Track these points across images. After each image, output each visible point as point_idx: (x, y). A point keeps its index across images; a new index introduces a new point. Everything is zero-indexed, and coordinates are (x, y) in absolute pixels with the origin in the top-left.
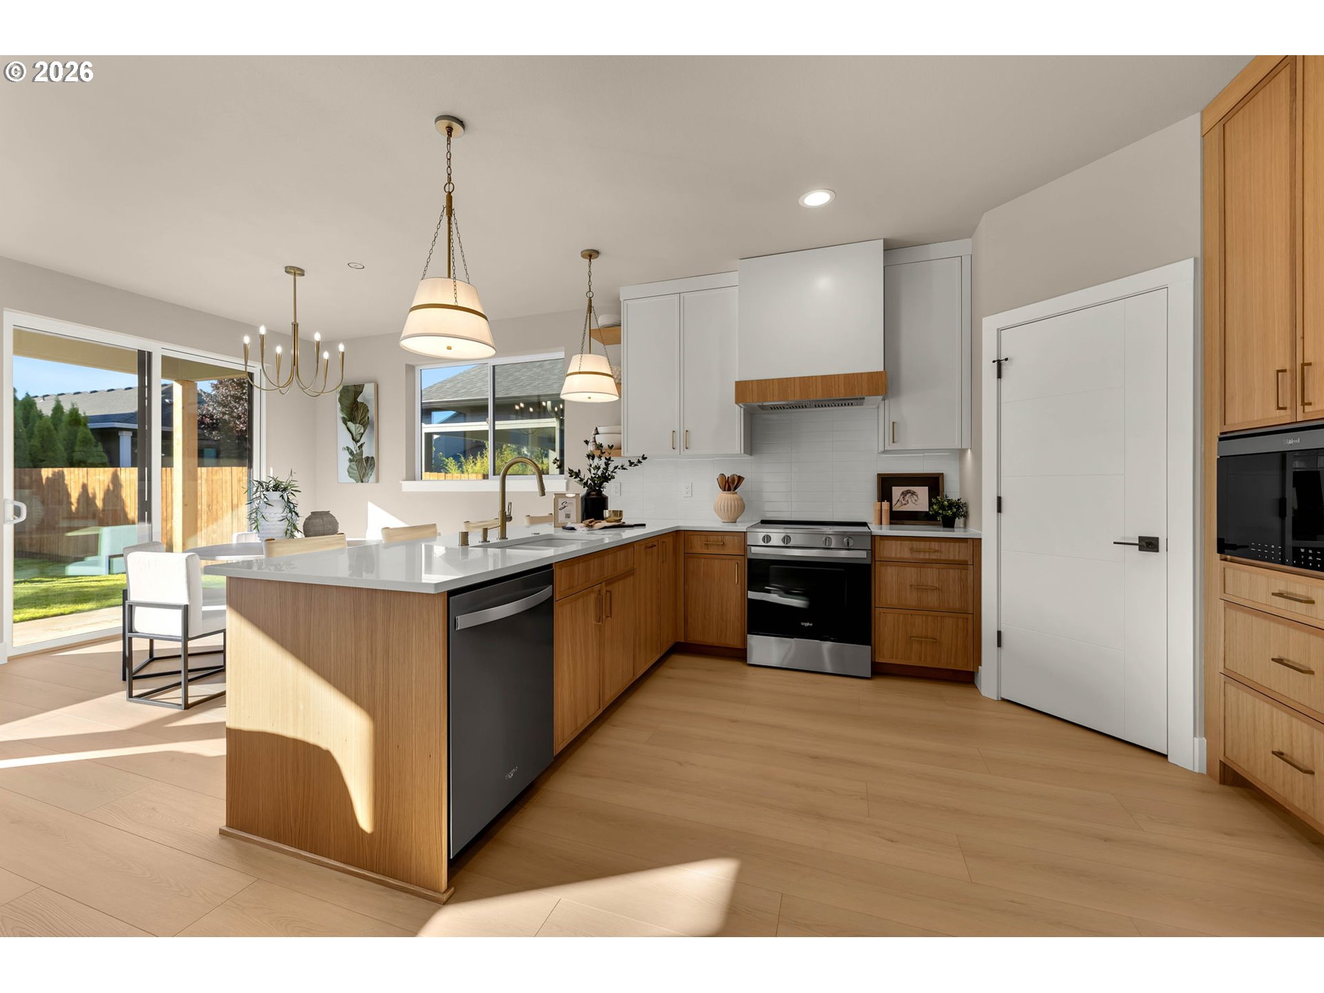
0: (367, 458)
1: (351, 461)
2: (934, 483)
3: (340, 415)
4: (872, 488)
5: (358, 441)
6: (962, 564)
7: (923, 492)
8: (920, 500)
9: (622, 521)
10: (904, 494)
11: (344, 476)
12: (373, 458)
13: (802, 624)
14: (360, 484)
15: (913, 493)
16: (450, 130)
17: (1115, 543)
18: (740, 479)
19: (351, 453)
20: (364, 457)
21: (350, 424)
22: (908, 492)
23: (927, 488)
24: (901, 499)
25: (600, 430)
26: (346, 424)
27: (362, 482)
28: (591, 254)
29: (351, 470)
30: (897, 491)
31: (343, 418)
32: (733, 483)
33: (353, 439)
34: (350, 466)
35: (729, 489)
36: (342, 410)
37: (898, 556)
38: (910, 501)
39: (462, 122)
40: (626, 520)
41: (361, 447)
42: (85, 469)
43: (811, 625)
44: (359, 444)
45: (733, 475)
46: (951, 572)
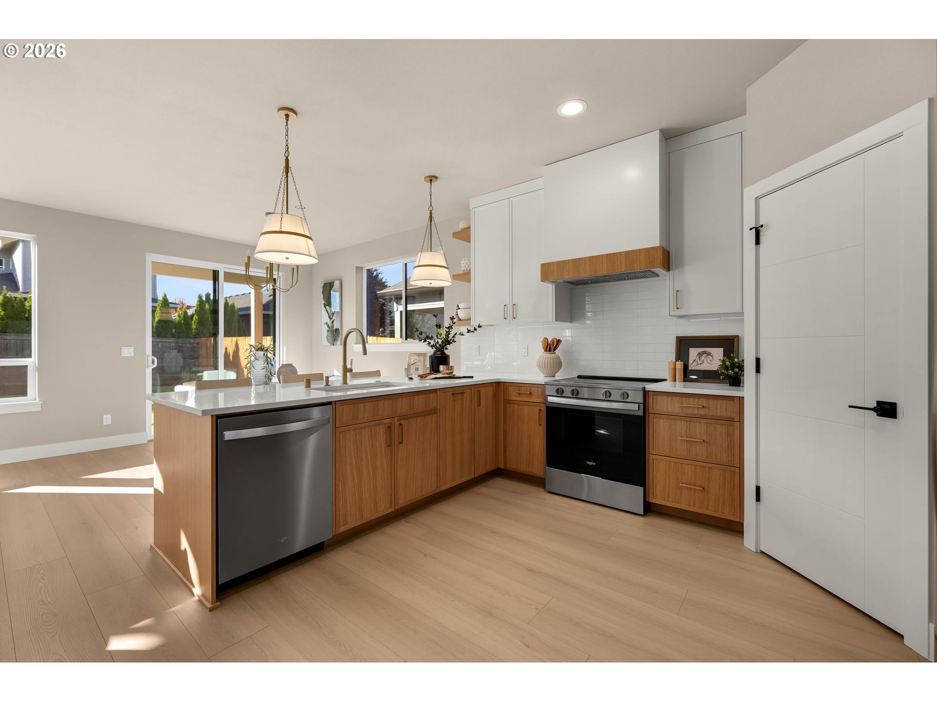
0: (336, 329)
1: (328, 331)
2: (730, 344)
3: (323, 302)
4: (670, 350)
5: (332, 318)
6: (729, 421)
7: (718, 353)
8: (715, 359)
9: (453, 374)
10: (700, 354)
11: (325, 342)
12: (339, 329)
13: (588, 462)
14: (332, 346)
15: (709, 354)
16: (287, 116)
17: (850, 406)
18: (559, 341)
19: (328, 326)
20: (334, 329)
21: (327, 307)
22: (704, 353)
23: (723, 349)
24: (697, 359)
25: (460, 306)
26: (325, 308)
27: (334, 345)
28: (432, 179)
29: (328, 338)
30: (693, 352)
31: (324, 304)
32: (553, 345)
33: (329, 317)
34: (328, 335)
35: (550, 350)
36: (324, 299)
37: (669, 410)
38: (705, 360)
39: (292, 109)
40: (456, 373)
41: (333, 322)
42: (231, 338)
43: (594, 464)
44: (332, 320)
45: (554, 338)
46: (719, 427)
